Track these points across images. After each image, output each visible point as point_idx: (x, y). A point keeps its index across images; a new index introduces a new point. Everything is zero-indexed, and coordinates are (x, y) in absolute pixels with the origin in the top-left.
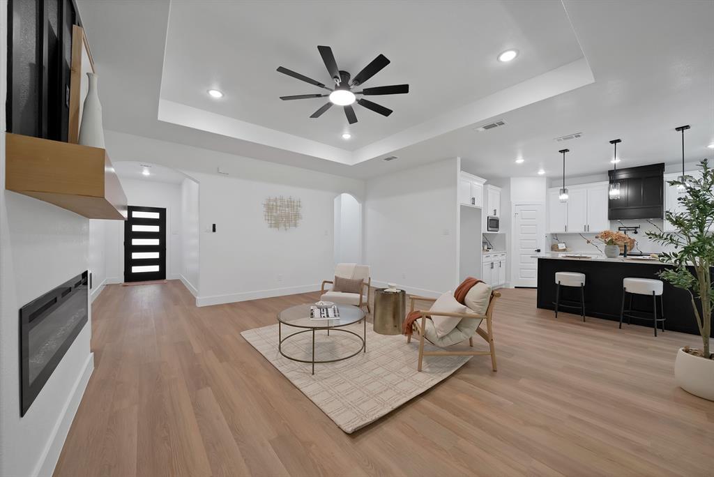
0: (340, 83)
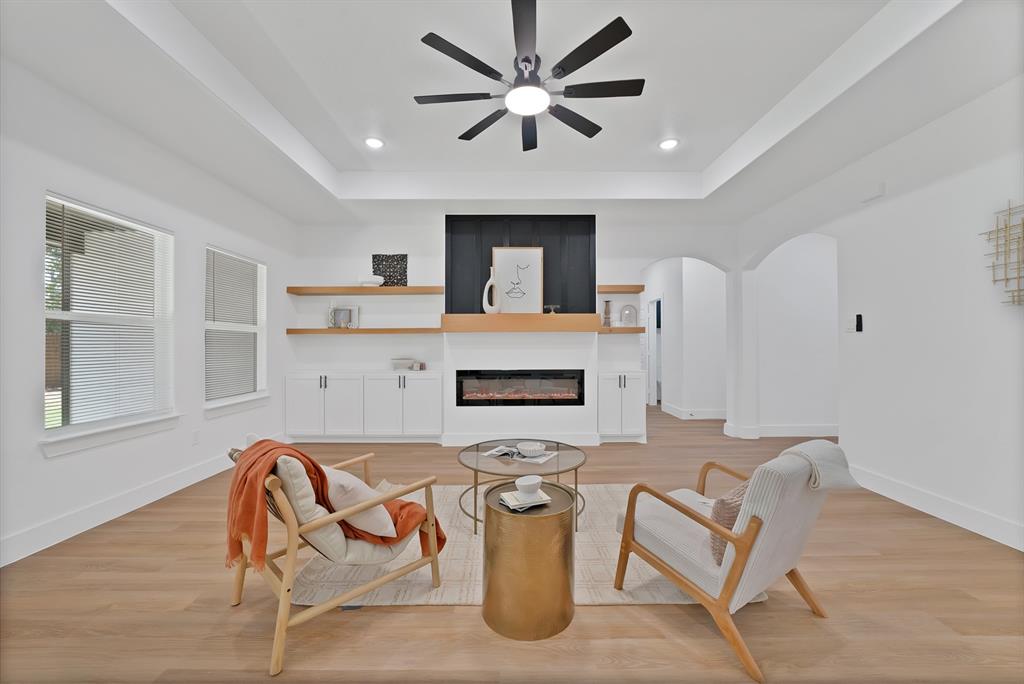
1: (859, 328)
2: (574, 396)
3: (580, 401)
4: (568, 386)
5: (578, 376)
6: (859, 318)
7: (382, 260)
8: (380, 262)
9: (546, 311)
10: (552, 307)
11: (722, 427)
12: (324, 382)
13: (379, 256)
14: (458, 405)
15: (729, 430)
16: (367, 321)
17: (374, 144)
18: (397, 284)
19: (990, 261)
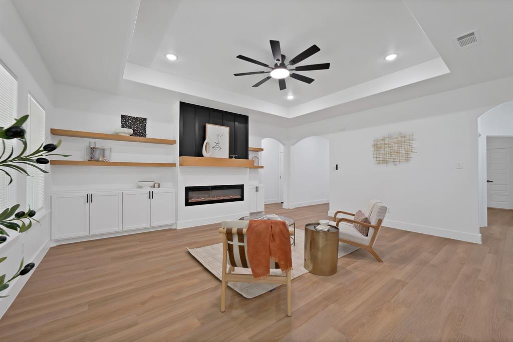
0: (280, 64)
1: (337, 169)
2: (239, 197)
3: (242, 199)
4: (236, 193)
5: (241, 187)
6: (337, 165)
7: (129, 120)
8: (126, 121)
9: (230, 157)
10: (234, 156)
11: (282, 205)
12: (89, 198)
13: (126, 116)
14: (186, 206)
15: (285, 206)
16: (114, 157)
17: (171, 57)
18: (139, 135)
19: (373, 152)
